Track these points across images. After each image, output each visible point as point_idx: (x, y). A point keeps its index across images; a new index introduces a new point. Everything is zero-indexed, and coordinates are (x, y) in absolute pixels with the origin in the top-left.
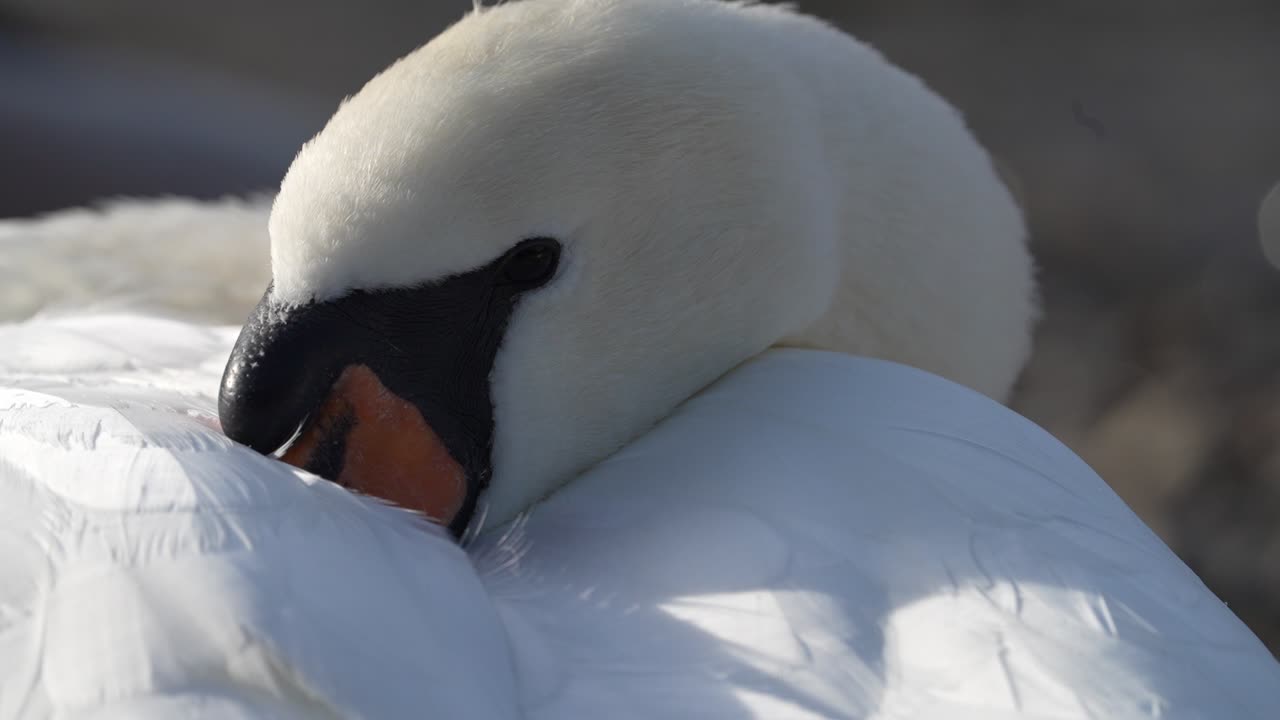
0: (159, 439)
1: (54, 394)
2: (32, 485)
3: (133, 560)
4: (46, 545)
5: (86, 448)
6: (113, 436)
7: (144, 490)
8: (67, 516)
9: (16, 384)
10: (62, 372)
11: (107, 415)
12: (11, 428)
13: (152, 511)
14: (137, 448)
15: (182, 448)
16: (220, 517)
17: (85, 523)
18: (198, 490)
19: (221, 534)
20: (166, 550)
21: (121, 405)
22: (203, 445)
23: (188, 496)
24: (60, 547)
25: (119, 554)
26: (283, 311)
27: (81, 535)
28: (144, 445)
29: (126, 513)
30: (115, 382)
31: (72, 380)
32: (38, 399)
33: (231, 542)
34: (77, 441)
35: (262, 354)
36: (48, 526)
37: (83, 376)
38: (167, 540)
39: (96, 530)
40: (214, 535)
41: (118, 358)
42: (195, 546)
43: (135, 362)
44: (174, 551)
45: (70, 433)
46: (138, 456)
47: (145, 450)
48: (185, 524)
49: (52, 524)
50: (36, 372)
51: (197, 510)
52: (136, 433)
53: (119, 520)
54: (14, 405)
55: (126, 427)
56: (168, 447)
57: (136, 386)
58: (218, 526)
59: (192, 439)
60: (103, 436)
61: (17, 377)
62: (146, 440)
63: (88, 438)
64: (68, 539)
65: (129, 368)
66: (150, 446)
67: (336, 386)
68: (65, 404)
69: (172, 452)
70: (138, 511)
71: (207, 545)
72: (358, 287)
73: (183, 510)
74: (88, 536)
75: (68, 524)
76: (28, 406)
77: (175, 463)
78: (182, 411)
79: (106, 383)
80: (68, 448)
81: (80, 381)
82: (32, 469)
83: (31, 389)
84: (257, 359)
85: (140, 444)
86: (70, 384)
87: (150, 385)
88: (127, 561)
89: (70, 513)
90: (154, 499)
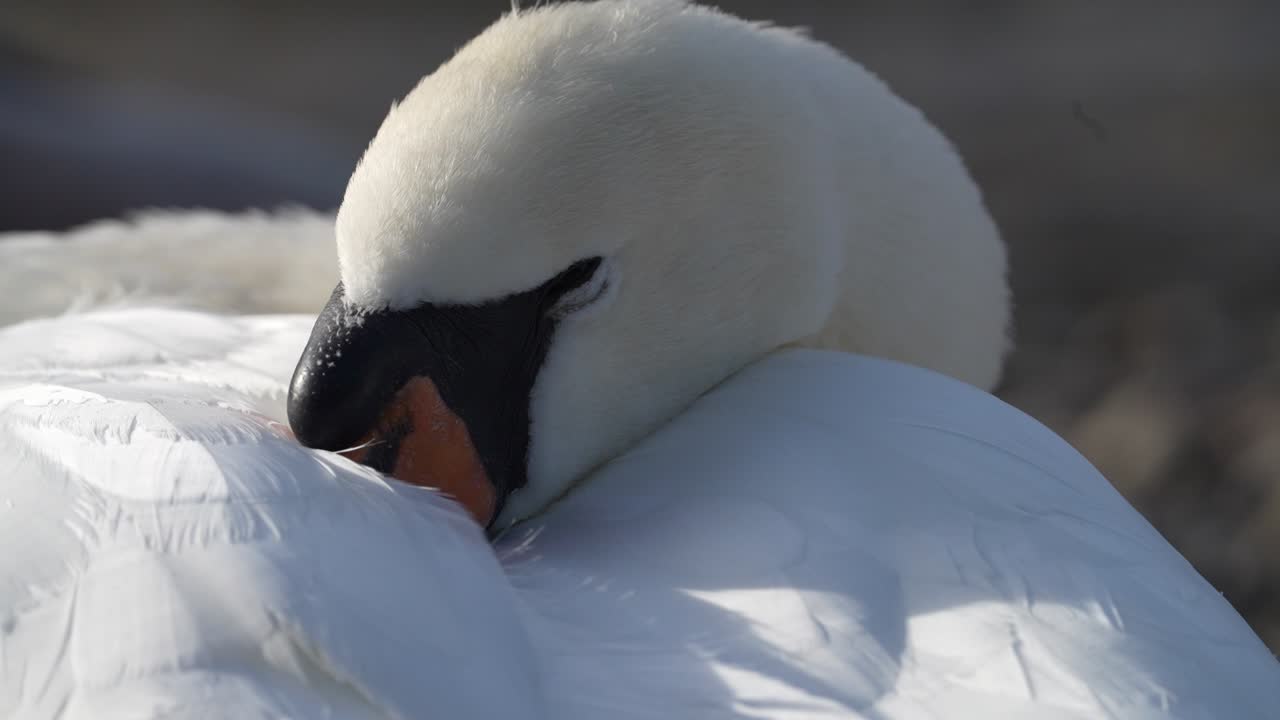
0: (192, 433)
1: (89, 390)
2: (67, 477)
3: (166, 548)
4: (79, 532)
5: (122, 443)
6: (148, 430)
7: (177, 482)
8: (102, 505)
9: (52, 380)
10: (96, 366)
11: (142, 410)
12: (49, 423)
13: (185, 502)
14: (170, 442)
15: (214, 442)
16: (249, 506)
17: (120, 512)
18: (228, 480)
19: (251, 524)
20: (198, 539)
21: (155, 401)
22: (235, 439)
23: (220, 488)
24: (94, 535)
25: (152, 543)
26: (359, 315)
27: (116, 523)
28: (178, 438)
29: (159, 504)
30: (146, 377)
31: (104, 376)
32: (74, 395)
33: (261, 532)
34: (112, 435)
35: (338, 354)
36: (83, 515)
37: (117, 371)
38: (199, 531)
39: (131, 519)
40: (244, 527)
41: (149, 351)
42: (225, 536)
43: (165, 354)
44: (206, 540)
45: (107, 427)
46: (171, 449)
47: (178, 444)
48: (216, 515)
49: (87, 512)
50: (71, 366)
51: (229, 500)
52: (169, 427)
53: (153, 511)
54: (52, 401)
55: (161, 422)
56: (201, 440)
57: (166, 380)
58: (248, 515)
59: (224, 431)
60: (138, 430)
61: (53, 372)
62: (179, 434)
63: (123, 433)
64: (103, 527)
65: (159, 360)
66: (183, 439)
67: (400, 393)
68: (102, 400)
69: (205, 445)
70: (171, 502)
71: (237, 534)
72: (428, 300)
73: (214, 501)
74: (123, 525)
75: (103, 513)
76: (65, 401)
77: (206, 456)
78: (213, 403)
79: (137, 377)
80: (104, 442)
81: (113, 376)
82: (68, 461)
83: (66, 384)
84: (333, 359)
85: (174, 438)
86: (103, 380)
87: (179, 378)
88: (160, 548)
89: (104, 502)
90: (188, 491)
